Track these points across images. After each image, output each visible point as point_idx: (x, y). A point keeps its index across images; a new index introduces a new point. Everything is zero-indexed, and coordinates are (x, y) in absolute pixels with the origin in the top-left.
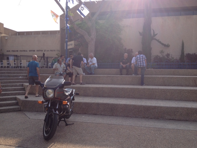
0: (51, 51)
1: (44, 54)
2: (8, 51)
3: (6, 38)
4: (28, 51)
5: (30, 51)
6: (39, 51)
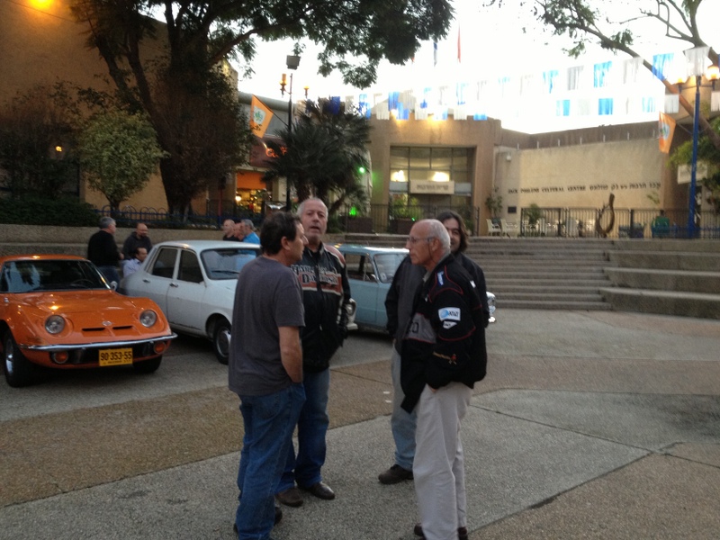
0: (633, 186)
1: (612, 198)
2: (511, 191)
3: (509, 158)
4: (566, 189)
5: (571, 189)
6: (596, 188)
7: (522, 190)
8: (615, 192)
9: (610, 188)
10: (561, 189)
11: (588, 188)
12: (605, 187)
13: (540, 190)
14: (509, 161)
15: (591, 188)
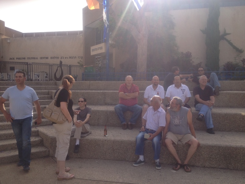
1: (61, 62)
2: (11, 59)
3: (8, 41)
5: (41, 58)
6: (53, 58)
7: (17, 58)
8: (62, 60)
9: (60, 58)
10: (37, 58)
11: (49, 58)
12: (58, 58)
13: (26, 58)
14: (9, 43)
15: (51, 58)
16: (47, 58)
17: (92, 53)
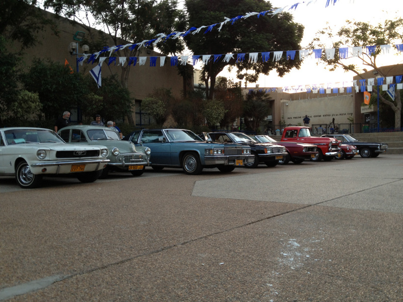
0: (340, 114)
1: (334, 119)
2: (289, 118)
3: (287, 104)
4: (313, 116)
5: (315, 116)
6: (325, 115)
7: (293, 118)
11: (322, 116)
12: (330, 115)
14: (287, 106)
16: (320, 116)
17: (362, 112)
